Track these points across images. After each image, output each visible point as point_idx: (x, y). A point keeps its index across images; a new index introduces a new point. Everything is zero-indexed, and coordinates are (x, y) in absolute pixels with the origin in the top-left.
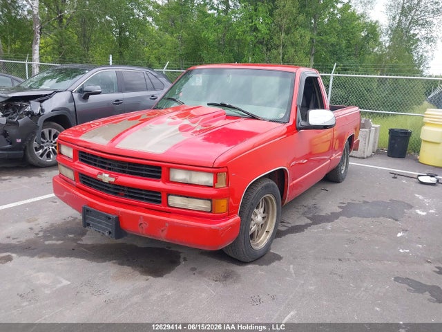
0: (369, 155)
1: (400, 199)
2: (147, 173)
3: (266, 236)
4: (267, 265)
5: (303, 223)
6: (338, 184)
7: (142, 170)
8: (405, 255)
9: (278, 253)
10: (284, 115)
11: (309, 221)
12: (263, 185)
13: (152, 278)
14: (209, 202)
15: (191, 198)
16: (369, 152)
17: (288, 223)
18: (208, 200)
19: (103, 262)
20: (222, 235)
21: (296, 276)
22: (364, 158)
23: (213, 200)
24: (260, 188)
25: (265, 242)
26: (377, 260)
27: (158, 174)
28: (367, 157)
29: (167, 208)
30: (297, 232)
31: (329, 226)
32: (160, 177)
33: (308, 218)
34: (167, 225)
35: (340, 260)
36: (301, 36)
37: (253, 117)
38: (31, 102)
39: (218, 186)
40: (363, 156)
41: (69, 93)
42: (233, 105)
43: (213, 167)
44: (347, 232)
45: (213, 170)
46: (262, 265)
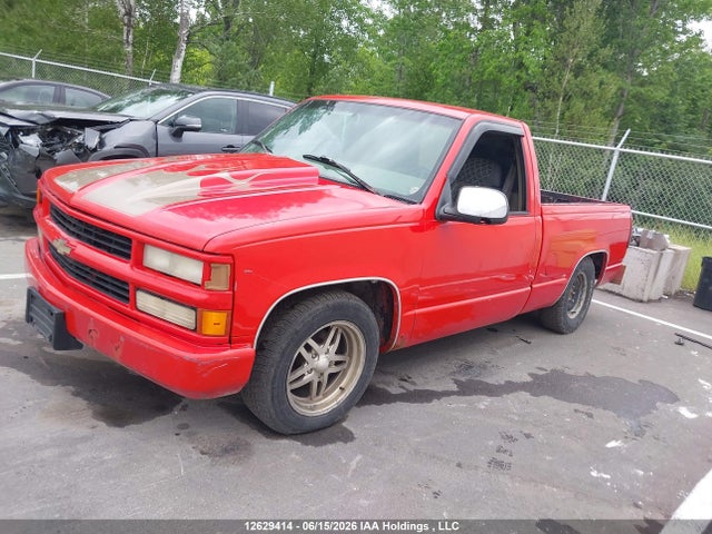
0: (654, 296)
1: (662, 384)
2: (116, 247)
3: (338, 396)
4: (316, 446)
5: (439, 388)
6: (559, 336)
7: (111, 241)
8: (597, 483)
9: (352, 429)
10: (417, 189)
11: (454, 388)
12: (330, 303)
13: (104, 424)
14: (193, 312)
15: (169, 300)
16: (656, 290)
17: (414, 383)
18: (193, 308)
19: (52, 385)
20: (205, 375)
21: (352, 476)
22: (641, 301)
23: (199, 309)
24: (320, 306)
25: (333, 405)
26: (532, 480)
27: (126, 251)
28: (649, 301)
29: (135, 312)
30: (415, 401)
31: (484, 402)
32: (128, 256)
33: (456, 382)
34: (122, 339)
35: (459, 465)
36: (601, 83)
37: (363, 187)
38: (86, 129)
39: (209, 286)
40: (639, 297)
41: (151, 124)
42: (338, 162)
43: (203, 252)
44: (512, 420)
45: (204, 255)
46: (307, 444)
